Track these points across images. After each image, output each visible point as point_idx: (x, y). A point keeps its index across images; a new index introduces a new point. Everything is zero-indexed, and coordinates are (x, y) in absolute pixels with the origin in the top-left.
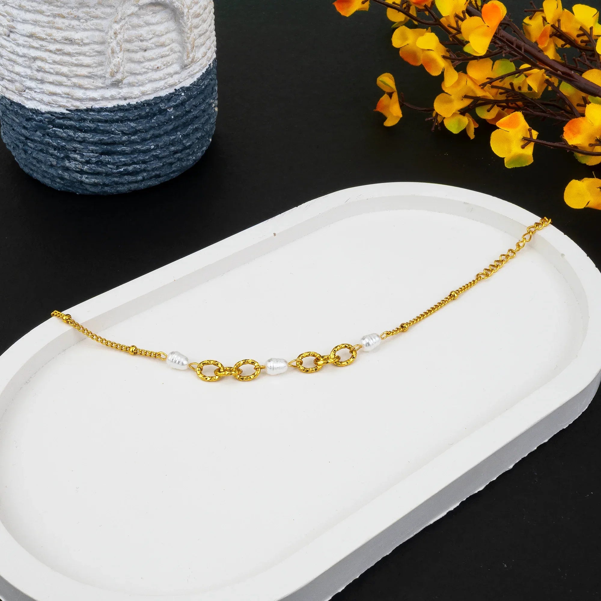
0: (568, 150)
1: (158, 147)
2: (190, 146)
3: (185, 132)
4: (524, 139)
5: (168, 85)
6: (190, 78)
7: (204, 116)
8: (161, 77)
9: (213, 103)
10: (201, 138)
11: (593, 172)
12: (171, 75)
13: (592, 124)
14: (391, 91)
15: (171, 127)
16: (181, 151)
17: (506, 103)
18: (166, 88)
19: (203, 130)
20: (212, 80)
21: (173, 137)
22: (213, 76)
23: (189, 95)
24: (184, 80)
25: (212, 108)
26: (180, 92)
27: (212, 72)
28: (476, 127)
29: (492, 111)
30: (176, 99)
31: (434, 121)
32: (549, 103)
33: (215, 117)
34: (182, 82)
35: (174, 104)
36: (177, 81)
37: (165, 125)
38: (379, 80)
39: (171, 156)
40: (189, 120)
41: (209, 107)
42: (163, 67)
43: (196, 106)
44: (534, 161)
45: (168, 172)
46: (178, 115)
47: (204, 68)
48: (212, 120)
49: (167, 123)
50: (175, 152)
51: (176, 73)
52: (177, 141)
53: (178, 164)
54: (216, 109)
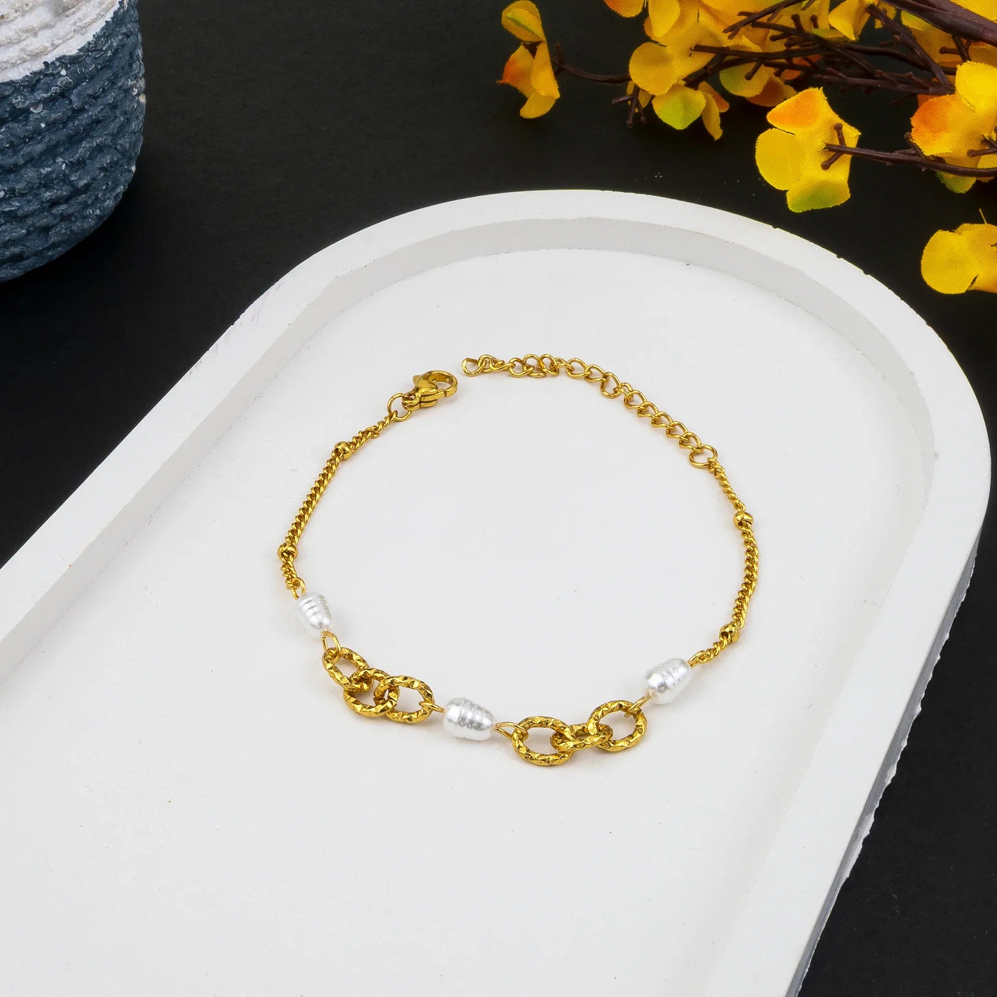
0: (922, 168)
1: (14, 194)
2: (87, 187)
3: (73, 157)
4: (829, 148)
5: (28, 55)
6: (78, 36)
7: (116, 117)
8: (10, 38)
9: (134, 86)
10: (112, 167)
11: (980, 210)
12: (34, 32)
13: (972, 110)
14: (535, 40)
15: (39, 148)
16: (67, 200)
17: (786, 60)
18: (24, 61)
19: (115, 148)
20: (128, 36)
21: (47, 169)
22: (132, 27)
23: (78, 72)
24: (64, 42)
25: (134, 97)
26: (56, 68)
27: (127, 19)
28: (724, 110)
29: (755, 78)
30: (48, 84)
31: (631, 104)
32: (878, 49)
33: (141, 117)
34: (59, 45)
35: (45, 95)
36: (48, 45)
37: (28, 143)
38: (507, 17)
39: (44, 212)
40: (82, 128)
41: (125, 97)
42: (16, 15)
43: (95, 97)
44: (851, 196)
45: (41, 248)
46: (55, 119)
47: (107, 10)
48: (134, 125)
49: (31, 139)
50: (54, 203)
51: (47, 26)
52: (57, 177)
53: (63, 229)
54: (142, 99)
